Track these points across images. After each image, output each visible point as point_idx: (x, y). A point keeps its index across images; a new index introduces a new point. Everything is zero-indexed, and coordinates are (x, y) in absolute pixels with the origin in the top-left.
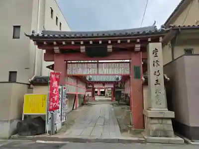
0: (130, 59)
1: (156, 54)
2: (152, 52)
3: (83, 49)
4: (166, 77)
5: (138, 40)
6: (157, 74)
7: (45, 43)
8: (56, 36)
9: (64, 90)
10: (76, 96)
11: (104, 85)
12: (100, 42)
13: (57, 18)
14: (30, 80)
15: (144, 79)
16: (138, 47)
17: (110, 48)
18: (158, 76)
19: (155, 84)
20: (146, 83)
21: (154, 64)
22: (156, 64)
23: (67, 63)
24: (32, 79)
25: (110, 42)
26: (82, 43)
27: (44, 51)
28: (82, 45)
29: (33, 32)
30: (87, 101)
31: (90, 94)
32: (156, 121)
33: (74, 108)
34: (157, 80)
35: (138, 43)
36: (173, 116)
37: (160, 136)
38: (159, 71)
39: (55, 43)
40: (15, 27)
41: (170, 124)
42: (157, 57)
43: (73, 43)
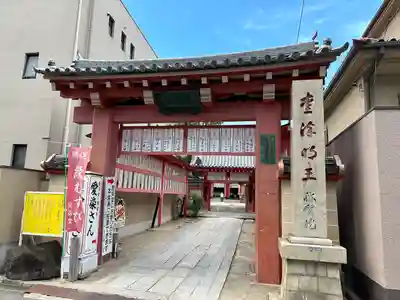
1: (308, 107)
2: (300, 102)
3: (148, 97)
5: (269, 76)
6: (309, 154)
7: (72, 86)
9: (108, 186)
10: (159, 199)
12: (184, 82)
14: (42, 162)
15: (281, 165)
16: (269, 92)
17: (206, 95)
18: (311, 158)
19: (305, 179)
20: (286, 176)
21: (302, 132)
22: (306, 130)
23: (122, 128)
24: (49, 161)
25: (204, 81)
26: (145, 84)
27: (77, 103)
28: (147, 89)
29: (50, 64)
32: (300, 269)
34: (309, 170)
35: (269, 82)
38: (313, 147)
39: (91, 86)
40: (29, 56)
41: (335, 278)
42: (309, 114)
43: (126, 84)
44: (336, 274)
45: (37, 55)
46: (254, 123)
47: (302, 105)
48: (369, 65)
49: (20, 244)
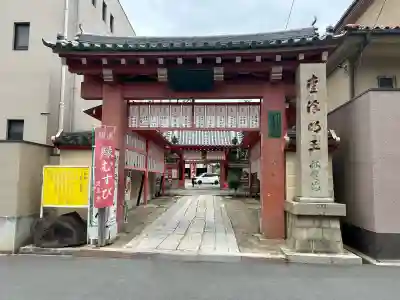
0: (260, 98)
1: (313, 88)
2: (306, 83)
3: (163, 74)
4: (334, 136)
5: (278, 58)
6: (315, 128)
7: (84, 61)
8: (108, 46)
11: (204, 154)
12: (199, 61)
13: (104, 6)
14: (53, 138)
15: (287, 138)
16: (277, 72)
17: (219, 73)
18: (316, 131)
19: (311, 150)
20: (292, 148)
21: (309, 108)
22: (312, 108)
23: (129, 104)
24: (58, 136)
25: (219, 60)
26: (161, 61)
27: (80, 78)
28: (162, 66)
29: (59, 37)
30: (169, 188)
31: (175, 173)
33: (142, 200)
34: (314, 142)
35: (278, 64)
36: (343, 213)
37: (315, 252)
38: (318, 122)
39: (105, 62)
40: (17, 25)
41: (335, 229)
42: (314, 94)
43: (142, 61)
44: (336, 225)
45: (27, 25)
46: (258, 100)
47: (309, 85)
48: (357, 49)
49: (41, 216)
